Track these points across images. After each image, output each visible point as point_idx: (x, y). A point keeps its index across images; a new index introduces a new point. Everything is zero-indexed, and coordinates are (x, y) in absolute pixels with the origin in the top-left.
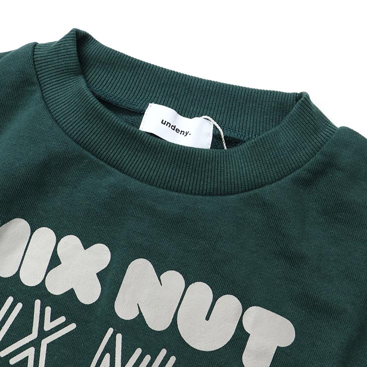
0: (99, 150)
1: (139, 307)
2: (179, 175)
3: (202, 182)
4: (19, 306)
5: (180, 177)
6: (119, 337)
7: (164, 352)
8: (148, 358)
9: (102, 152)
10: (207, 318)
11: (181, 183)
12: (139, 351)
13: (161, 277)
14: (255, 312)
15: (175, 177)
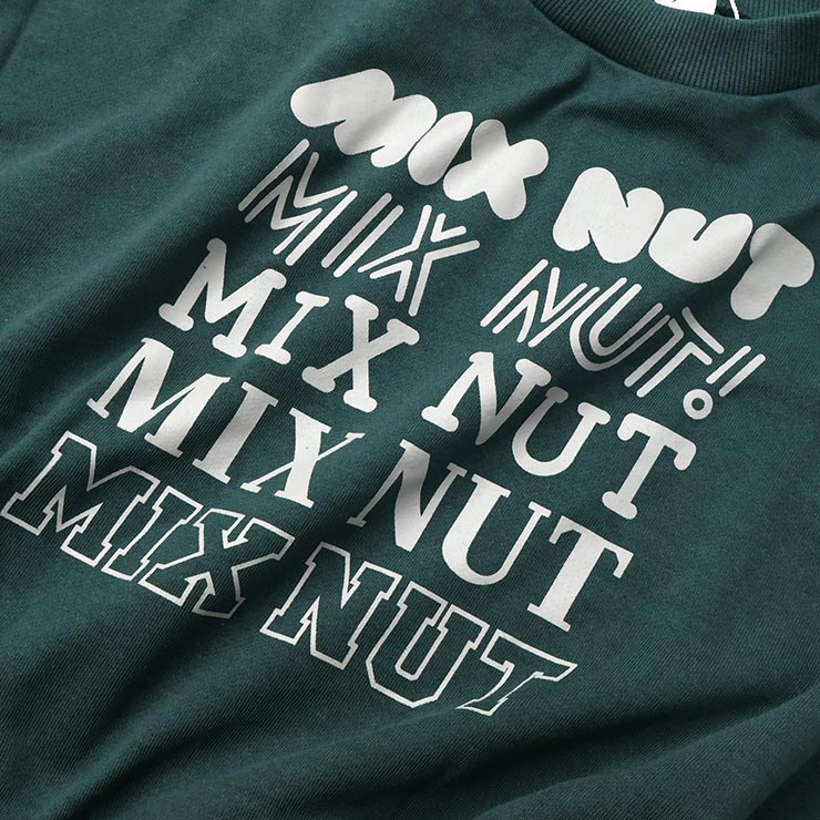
0: (559, 11)
1: (590, 236)
2: (679, 56)
3: (713, 70)
4: (398, 211)
5: (680, 60)
6: (556, 272)
9: (563, 15)
10: (696, 238)
11: (679, 69)
13: (628, 195)
15: (672, 59)
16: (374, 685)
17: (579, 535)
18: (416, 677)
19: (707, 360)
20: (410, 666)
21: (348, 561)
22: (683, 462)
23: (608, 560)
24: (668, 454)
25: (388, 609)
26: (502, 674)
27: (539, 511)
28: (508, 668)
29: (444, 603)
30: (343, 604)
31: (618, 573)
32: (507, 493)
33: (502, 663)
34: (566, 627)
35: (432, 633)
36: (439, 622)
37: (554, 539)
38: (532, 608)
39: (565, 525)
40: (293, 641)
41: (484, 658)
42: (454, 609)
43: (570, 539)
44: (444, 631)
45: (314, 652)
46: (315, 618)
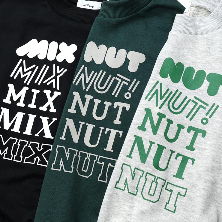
7: (102, 71)
8: (96, 73)
10: (115, 57)
12: (93, 72)
14: (131, 53)
16: (79, 175)
17: (111, 131)
18: (87, 171)
19: (127, 84)
20: (85, 169)
21: (65, 148)
22: (127, 109)
23: (118, 134)
24: (124, 108)
25: (77, 158)
26: (102, 165)
27: (102, 128)
28: (103, 163)
29: (88, 153)
30: (68, 159)
31: (120, 137)
32: (94, 126)
33: (102, 162)
34: (112, 151)
35: (87, 160)
36: (88, 158)
37: (106, 133)
38: (105, 149)
39: (107, 130)
40: (60, 170)
41: (98, 163)
42: (90, 154)
43: (109, 132)
44: (89, 159)
45: (65, 171)
46: (62, 163)
